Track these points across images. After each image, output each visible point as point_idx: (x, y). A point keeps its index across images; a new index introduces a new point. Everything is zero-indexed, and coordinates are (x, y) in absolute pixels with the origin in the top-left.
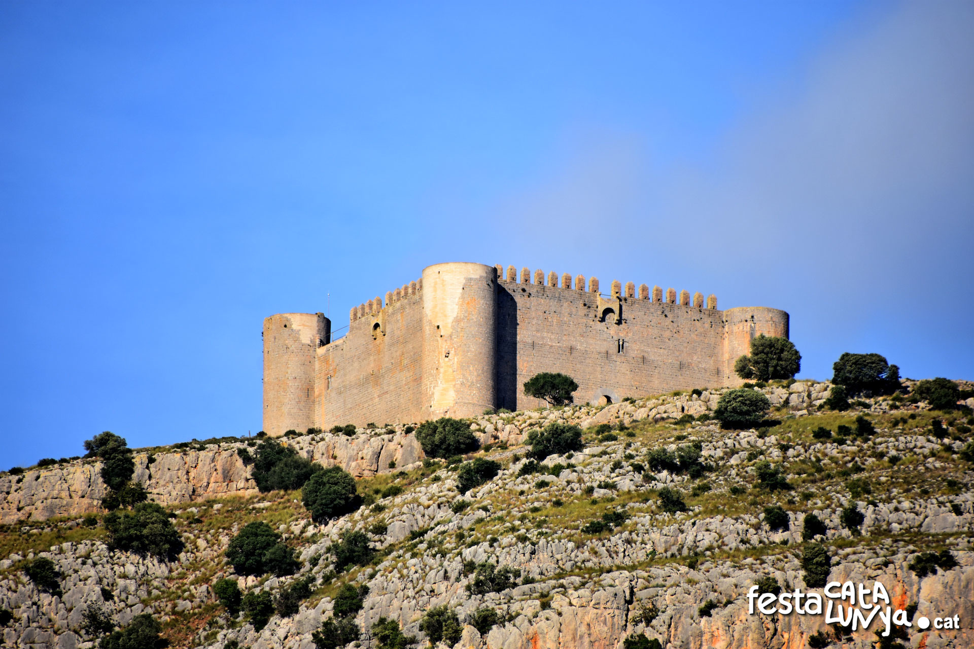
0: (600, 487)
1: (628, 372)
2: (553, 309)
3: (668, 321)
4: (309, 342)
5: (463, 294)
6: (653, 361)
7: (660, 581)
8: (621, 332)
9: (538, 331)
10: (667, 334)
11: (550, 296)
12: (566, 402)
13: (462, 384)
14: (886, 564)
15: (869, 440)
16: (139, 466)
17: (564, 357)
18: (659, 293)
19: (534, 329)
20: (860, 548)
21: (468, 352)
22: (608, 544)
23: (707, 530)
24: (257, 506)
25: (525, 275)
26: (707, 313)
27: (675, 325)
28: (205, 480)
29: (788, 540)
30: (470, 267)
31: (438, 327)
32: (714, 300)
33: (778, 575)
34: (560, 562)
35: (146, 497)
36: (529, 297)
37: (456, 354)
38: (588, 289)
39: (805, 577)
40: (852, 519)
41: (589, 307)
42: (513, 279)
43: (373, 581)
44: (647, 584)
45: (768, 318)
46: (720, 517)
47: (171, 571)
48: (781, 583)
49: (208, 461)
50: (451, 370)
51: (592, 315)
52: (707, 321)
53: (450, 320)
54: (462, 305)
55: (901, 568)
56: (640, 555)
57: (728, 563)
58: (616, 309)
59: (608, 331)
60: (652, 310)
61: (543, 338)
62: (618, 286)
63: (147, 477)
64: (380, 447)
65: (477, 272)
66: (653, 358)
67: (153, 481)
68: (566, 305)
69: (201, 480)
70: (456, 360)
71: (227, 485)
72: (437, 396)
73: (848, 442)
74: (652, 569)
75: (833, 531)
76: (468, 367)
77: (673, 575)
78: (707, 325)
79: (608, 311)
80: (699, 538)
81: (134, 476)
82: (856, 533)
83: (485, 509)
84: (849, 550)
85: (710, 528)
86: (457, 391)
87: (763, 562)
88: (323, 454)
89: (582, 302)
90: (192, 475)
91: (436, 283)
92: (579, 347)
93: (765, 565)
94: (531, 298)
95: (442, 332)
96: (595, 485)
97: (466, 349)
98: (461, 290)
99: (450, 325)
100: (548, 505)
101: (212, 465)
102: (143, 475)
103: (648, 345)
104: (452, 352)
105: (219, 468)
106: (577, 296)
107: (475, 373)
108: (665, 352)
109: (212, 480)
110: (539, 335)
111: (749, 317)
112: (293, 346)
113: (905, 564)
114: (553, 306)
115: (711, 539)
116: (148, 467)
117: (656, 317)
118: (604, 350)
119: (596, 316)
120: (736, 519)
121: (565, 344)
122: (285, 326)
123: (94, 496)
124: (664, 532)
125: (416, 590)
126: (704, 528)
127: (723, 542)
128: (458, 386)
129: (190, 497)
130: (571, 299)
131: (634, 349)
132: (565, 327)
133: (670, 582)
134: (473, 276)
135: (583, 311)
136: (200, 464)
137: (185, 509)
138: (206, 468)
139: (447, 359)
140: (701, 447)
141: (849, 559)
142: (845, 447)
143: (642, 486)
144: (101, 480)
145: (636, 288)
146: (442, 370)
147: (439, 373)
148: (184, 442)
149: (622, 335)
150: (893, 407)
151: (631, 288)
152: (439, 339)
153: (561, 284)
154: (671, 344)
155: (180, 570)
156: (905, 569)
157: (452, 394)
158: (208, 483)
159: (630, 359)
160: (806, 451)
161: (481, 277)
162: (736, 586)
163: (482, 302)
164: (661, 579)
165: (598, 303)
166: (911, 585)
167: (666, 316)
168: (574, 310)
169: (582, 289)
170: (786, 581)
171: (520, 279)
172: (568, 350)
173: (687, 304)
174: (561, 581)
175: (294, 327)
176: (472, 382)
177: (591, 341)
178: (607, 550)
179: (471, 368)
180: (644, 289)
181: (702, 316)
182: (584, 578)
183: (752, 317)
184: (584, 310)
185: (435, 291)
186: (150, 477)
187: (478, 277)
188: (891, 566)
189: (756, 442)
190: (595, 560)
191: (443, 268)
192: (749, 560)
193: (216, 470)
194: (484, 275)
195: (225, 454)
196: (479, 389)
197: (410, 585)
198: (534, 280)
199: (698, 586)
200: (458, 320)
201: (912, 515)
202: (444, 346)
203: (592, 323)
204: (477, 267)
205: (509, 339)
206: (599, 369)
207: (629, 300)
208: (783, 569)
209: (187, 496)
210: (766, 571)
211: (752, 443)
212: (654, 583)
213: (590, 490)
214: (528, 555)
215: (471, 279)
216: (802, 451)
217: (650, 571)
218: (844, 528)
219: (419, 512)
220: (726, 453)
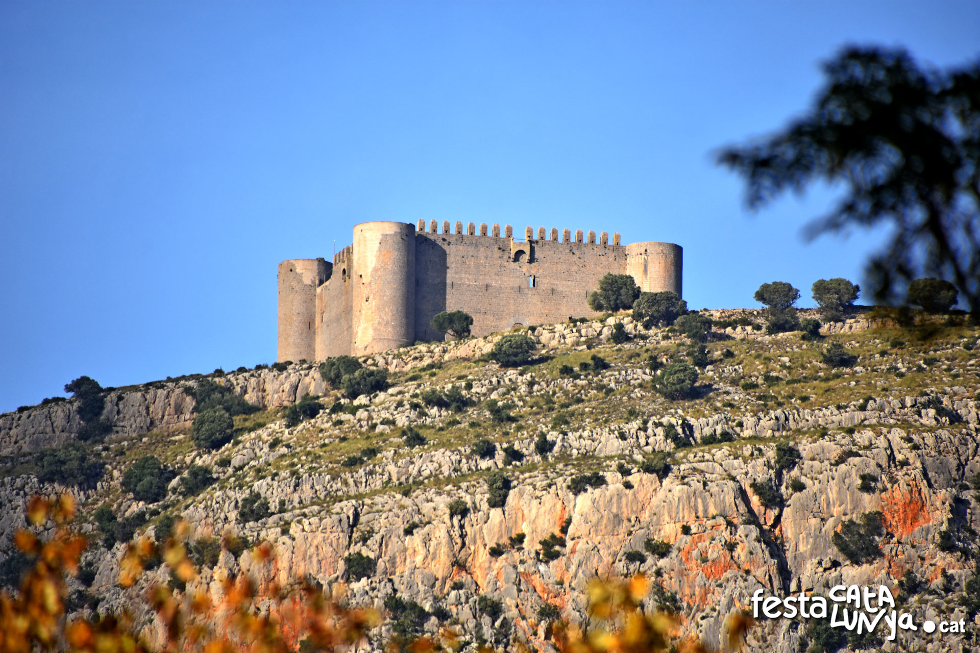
0: (382, 423)
1: (539, 303)
2: (471, 253)
3: (575, 258)
4: (310, 283)
5: (380, 248)
6: (562, 292)
7: (379, 507)
8: (534, 269)
9: (456, 273)
10: (575, 268)
11: (468, 243)
12: (466, 334)
13: (379, 323)
14: (550, 486)
15: (600, 373)
16: (109, 404)
17: (480, 293)
18: (567, 234)
19: (453, 271)
20: (536, 473)
21: (384, 296)
22: (356, 476)
23: (431, 461)
24: (173, 438)
25: (445, 226)
26: (611, 248)
27: (582, 261)
28: (160, 414)
29: (491, 468)
30: (386, 225)
31: (361, 276)
32: (618, 237)
33: (467, 499)
34: (318, 492)
35: (112, 429)
36: (449, 245)
37: (374, 299)
38: (503, 235)
39: (488, 499)
40: (544, 447)
41: (504, 250)
42: (435, 231)
43: (187, 511)
44: (370, 510)
45: (659, 251)
46: (442, 450)
47: (88, 498)
48: (469, 505)
49: (163, 397)
50: (370, 312)
51: (506, 257)
52: (611, 256)
53: (370, 270)
54: (379, 257)
55: (561, 488)
56: (378, 484)
57: (433, 490)
58: (527, 249)
59: (521, 269)
60: (561, 249)
61: (461, 279)
62: (530, 231)
63: (115, 412)
64: (297, 381)
65: (390, 229)
66: (561, 289)
67: (121, 416)
68: (482, 249)
69: (158, 414)
70: (374, 303)
71: (178, 417)
72: (359, 334)
73: (582, 377)
74: (376, 497)
75: (528, 458)
76: (384, 309)
77: (390, 501)
78: (611, 259)
79: (520, 253)
80: (422, 469)
81: (105, 411)
82: (545, 458)
83: (288, 446)
84: (527, 475)
85: (434, 459)
86: (375, 330)
87: (460, 488)
88: (254, 388)
89: (496, 246)
90: (151, 409)
91: (360, 240)
92: (494, 284)
93: (460, 491)
94: (451, 246)
95: (364, 280)
96: (378, 422)
97: (382, 294)
98: (378, 245)
99: (369, 274)
100: (337, 440)
101: (166, 401)
102: (112, 411)
103: (557, 279)
104: (371, 297)
105: (172, 402)
106: (492, 241)
107: (390, 314)
108: (573, 283)
109: (167, 413)
110: (457, 276)
111: (643, 251)
112: (297, 287)
113: (564, 485)
114: (471, 250)
115: (432, 469)
116: (117, 405)
117: (565, 255)
118: (516, 285)
119: (509, 258)
120: (453, 452)
121: (481, 283)
122: (291, 270)
123: (72, 430)
124: (399, 464)
125: (215, 518)
126: (429, 460)
127: (441, 471)
128: (376, 325)
129: (148, 428)
130: (487, 244)
131: (544, 284)
132: (482, 268)
133: (387, 507)
134: (388, 233)
135: (497, 253)
136: (157, 400)
137: (120, 443)
138: (161, 404)
139: (367, 303)
140: (472, 385)
141: (525, 483)
142: (578, 382)
143: (416, 421)
144: (78, 417)
145: (546, 232)
146: (363, 312)
147: (361, 315)
148: (149, 381)
149: (533, 272)
150: (666, 338)
151: (542, 232)
152: (361, 286)
153: (478, 233)
154: (578, 277)
155: (95, 497)
156: (564, 489)
157: (371, 332)
158: (163, 416)
159: (541, 291)
160: (548, 386)
161: (396, 233)
162: (435, 509)
163: (396, 253)
164: (380, 506)
165: (512, 247)
166: (569, 502)
167: (573, 253)
168: (490, 254)
169: (497, 235)
170: (474, 503)
171: (440, 231)
172: (484, 287)
173: (593, 242)
174: (304, 510)
175: (298, 271)
176: (388, 321)
177: (505, 279)
178: (355, 481)
179: (387, 310)
180: (555, 232)
181: (607, 251)
182: (323, 507)
183: (646, 250)
184: (499, 253)
185: (359, 246)
186: (118, 412)
187: (393, 233)
188: (554, 487)
189: (517, 379)
190: (345, 489)
191: (364, 226)
192: (450, 487)
193: (170, 405)
194: (399, 230)
195: (177, 391)
196: (394, 327)
197: (211, 514)
198: (453, 231)
199: (406, 510)
200: (376, 270)
201: (590, 442)
202: (365, 291)
203: (506, 263)
204: (392, 225)
205: (430, 281)
206: (512, 301)
207: (540, 243)
208: (473, 494)
209: (145, 427)
210: (461, 495)
211: (514, 380)
212: (375, 508)
213: (374, 427)
214: (292, 488)
215: (387, 235)
216: (545, 386)
217: (373, 499)
218: (537, 455)
219: (259, 446)
220: (488, 390)
